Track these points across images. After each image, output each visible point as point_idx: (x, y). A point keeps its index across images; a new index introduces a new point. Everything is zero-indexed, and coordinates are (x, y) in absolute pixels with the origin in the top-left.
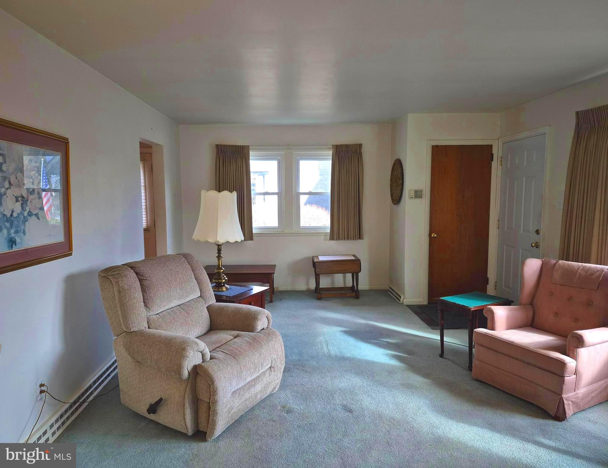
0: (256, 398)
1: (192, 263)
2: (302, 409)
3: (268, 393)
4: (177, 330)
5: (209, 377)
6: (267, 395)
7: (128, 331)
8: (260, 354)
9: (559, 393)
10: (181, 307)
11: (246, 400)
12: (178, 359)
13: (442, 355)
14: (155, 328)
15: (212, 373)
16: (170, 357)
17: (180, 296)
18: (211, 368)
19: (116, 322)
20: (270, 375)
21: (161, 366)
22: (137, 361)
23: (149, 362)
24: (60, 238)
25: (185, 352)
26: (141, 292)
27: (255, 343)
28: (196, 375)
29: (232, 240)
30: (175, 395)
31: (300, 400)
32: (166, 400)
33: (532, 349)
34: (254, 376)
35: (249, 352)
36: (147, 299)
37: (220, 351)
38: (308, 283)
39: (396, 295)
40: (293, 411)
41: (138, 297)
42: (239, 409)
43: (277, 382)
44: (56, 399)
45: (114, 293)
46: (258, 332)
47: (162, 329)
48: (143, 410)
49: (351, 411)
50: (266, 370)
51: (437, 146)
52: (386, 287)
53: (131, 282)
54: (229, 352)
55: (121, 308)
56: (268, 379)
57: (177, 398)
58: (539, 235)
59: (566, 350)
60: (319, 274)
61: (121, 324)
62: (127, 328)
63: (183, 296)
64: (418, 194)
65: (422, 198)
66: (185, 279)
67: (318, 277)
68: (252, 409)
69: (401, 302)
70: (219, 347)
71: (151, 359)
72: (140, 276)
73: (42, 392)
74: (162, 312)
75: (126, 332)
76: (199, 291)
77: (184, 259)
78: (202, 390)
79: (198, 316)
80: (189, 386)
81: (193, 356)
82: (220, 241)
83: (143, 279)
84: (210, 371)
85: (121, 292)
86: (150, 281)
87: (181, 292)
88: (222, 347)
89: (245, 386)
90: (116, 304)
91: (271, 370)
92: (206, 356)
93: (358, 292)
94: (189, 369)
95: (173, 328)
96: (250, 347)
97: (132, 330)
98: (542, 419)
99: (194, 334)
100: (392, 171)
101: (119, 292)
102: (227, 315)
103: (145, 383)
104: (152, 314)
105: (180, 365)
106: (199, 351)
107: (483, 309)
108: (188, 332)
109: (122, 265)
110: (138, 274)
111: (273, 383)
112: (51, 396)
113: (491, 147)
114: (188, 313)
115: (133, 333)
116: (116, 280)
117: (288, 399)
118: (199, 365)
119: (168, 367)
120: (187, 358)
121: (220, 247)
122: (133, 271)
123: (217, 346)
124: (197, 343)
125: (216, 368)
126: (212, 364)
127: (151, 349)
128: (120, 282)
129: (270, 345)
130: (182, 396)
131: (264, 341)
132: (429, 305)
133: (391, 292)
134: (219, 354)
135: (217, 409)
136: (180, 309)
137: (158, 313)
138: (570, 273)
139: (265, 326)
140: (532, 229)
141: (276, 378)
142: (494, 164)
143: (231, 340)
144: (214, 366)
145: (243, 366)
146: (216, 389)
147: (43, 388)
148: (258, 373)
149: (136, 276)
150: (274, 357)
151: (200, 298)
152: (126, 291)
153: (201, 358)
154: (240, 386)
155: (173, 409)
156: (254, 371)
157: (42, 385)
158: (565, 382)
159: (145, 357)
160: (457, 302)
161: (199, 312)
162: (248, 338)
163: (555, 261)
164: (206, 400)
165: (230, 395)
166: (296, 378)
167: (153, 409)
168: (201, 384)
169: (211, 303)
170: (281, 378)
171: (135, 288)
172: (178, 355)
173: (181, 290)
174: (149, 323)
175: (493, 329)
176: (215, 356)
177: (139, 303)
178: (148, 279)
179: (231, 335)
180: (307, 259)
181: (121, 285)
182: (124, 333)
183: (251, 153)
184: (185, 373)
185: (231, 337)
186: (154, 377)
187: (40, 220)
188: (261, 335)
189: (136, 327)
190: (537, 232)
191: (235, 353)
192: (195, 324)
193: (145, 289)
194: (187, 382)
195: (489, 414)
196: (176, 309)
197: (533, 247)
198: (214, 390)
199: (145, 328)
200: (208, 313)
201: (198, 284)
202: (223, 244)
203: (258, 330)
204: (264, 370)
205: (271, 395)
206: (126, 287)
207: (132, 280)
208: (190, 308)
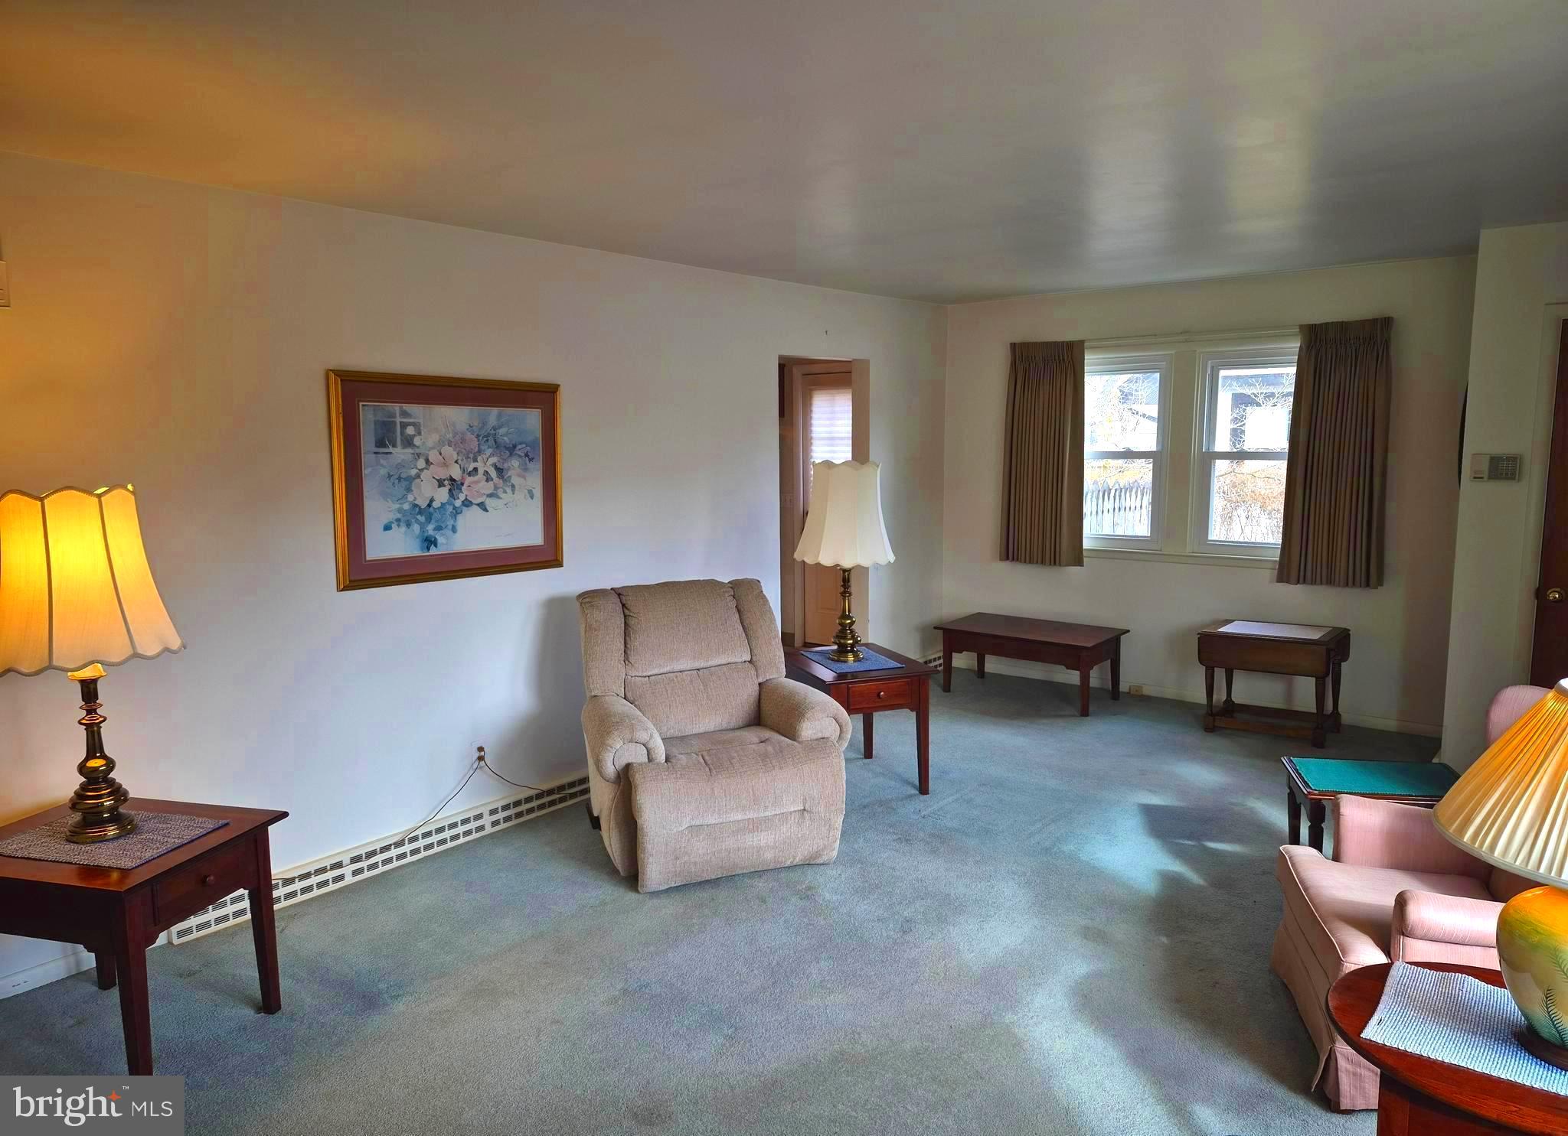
3: (799, 857)
6: (798, 861)
10: (698, 672)
15: (639, 780)
17: (695, 653)
18: (643, 773)
20: (799, 824)
24: (535, 538)
25: (608, 737)
26: (622, 635)
27: (775, 759)
34: (752, 814)
35: (748, 769)
37: (702, 755)
40: (814, 899)
41: (610, 643)
42: (708, 861)
43: (821, 842)
46: (798, 742)
50: (790, 813)
53: (602, 617)
54: (712, 760)
56: (794, 830)
63: (701, 654)
64: (1502, 469)
65: (1515, 479)
72: (628, 610)
73: (480, 758)
74: (657, 674)
76: (749, 650)
77: (728, 589)
79: (727, 693)
80: (619, 794)
81: (623, 747)
82: (847, 563)
83: (630, 614)
84: (637, 776)
85: (587, 631)
86: (639, 620)
88: (714, 751)
89: (727, 824)
91: (803, 816)
92: (653, 753)
95: (664, 704)
96: (758, 762)
97: (593, 694)
104: (636, 675)
110: (624, 606)
111: (809, 842)
114: (707, 686)
118: (632, 763)
120: (610, 748)
121: (848, 574)
122: (616, 601)
124: (631, 728)
125: (650, 774)
128: (589, 615)
129: (807, 769)
131: (795, 759)
134: (690, 758)
135: (644, 841)
137: (647, 674)
139: (831, 735)
141: (820, 833)
143: (748, 745)
144: (649, 771)
145: (721, 789)
147: (482, 754)
148: (764, 811)
149: (622, 609)
150: (810, 793)
151: (747, 664)
153: (645, 755)
156: (750, 805)
157: (478, 748)
162: (773, 747)
165: (678, 830)
169: (772, 678)
174: (626, 689)
177: (609, 652)
178: (636, 616)
179: (758, 738)
181: (588, 620)
183: (1089, 358)
184: (609, 772)
185: (756, 741)
187: (487, 511)
188: (798, 747)
189: (599, 692)
191: (720, 763)
192: (714, 706)
194: (615, 786)
196: (686, 675)
199: (617, 695)
200: (756, 694)
203: (804, 737)
204: (783, 810)
205: (815, 866)
207: (613, 615)
208: (715, 678)
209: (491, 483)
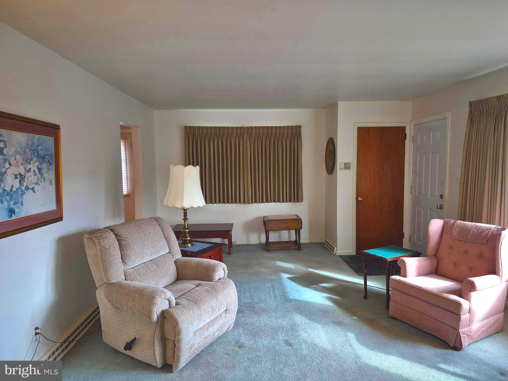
0: (214, 335)
1: (163, 225)
2: (251, 344)
3: (224, 331)
4: (149, 281)
5: (174, 320)
6: (223, 333)
7: (108, 283)
8: (217, 300)
9: (456, 328)
10: (153, 261)
11: (205, 338)
12: (149, 306)
13: (365, 297)
14: (130, 279)
15: (177, 316)
16: (142, 304)
17: (152, 253)
18: (176, 313)
19: (99, 275)
20: (225, 317)
21: (135, 311)
22: (115, 307)
23: (125, 308)
24: (53, 207)
25: (154, 300)
26: (119, 250)
27: (213, 291)
28: (164, 319)
29: (195, 206)
30: (146, 335)
31: (250, 336)
32: (139, 339)
33: (435, 292)
34: (212, 318)
35: (208, 298)
36: (124, 256)
37: (184, 298)
38: (259, 238)
39: (331, 247)
40: (244, 346)
41: (117, 255)
42: (200, 346)
43: (231, 322)
44: (48, 340)
45: (97, 251)
46: (215, 282)
47: (137, 280)
48: (120, 347)
49: (291, 345)
50: (222, 313)
51: (362, 128)
52: (323, 241)
53: (110, 242)
54: (192, 299)
55: (102, 264)
56: (224, 320)
57: (148, 337)
58: (443, 199)
59: (461, 293)
60: (269, 231)
61: (102, 277)
62: (107, 280)
63: (154, 253)
64: (347, 166)
65: (350, 169)
66: (156, 238)
67: (268, 234)
68: (211, 345)
69: (334, 253)
70: (183, 294)
71: (127, 306)
72: (119, 237)
73: (37, 334)
74: (137, 266)
75: (107, 283)
76: (168, 248)
77: (155, 222)
78: (168, 330)
79: (167, 268)
80: (158, 327)
81: (161, 303)
82: (185, 206)
83: (121, 240)
84: (175, 315)
85: (103, 251)
86: (127, 241)
87: (153, 249)
88: (186, 295)
89: (204, 326)
90: (98, 260)
91: (226, 313)
92: (172, 302)
93: (300, 245)
94: (158, 314)
95: (145, 280)
96: (209, 295)
97: (112, 282)
98: (443, 349)
99: (163, 283)
100: (327, 147)
101: (101, 251)
102: (191, 267)
103: (122, 326)
104: (128, 268)
105: (150, 311)
106: (166, 299)
107: (397, 260)
108: (158, 282)
109: (104, 228)
110: (117, 235)
111: (228, 323)
112: (45, 337)
113: (404, 128)
114: (158, 267)
115: (112, 284)
116: (98, 241)
117: (240, 336)
118: (166, 310)
119: (140, 313)
120: (156, 305)
121: (186, 211)
122: (112, 233)
123: (182, 293)
124: (164, 293)
125: (180, 312)
126: (177, 310)
127: (127, 298)
128: (102, 242)
129: (226, 292)
130: (152, 335)
131: (220, 289)
132: (357, 256)
133: (326, 245)
134: (183, 301)
135: (181, 346)
136: (152, 263)
137: (133, 267)
138: (465, 231)
139: (222, 276)
140: (437, 194)
141: (231, 318)
142: (407, 142)
143: (193, 288)
144: (178, 311)
145: (203, 310)
146: (180, 330)
147: (37, 331)
148: (216, 315)
149: (115, 237)
150: (228, 302)
151: (169, 254)
152: (106, 249)
153: (168, 305)
154: (201, 326)
155: (145, 347)
156: (212, 314)
157: (36, 328)
158: (461, 319)
159: (122, 304)
160: (377, 254)
161: (168, 266)
162: (207, 286)
163: (454, 221)
164: (172, 339)
165: (191, 334)
166: (248, 318)
167: (129, 346)
168: (168, 327)
169: (178, 258)
170: (235, 319)
171: (114, 247)
172: (149, 303)
173: (153, 248)
174: (126, 276)
175: (405, 276)
176: (180, 302)
177: (117, 259)
178: (125, 239)
179: (193, 284)
180: (258, 218)
181: (102, 245)
182: (105, 284)
184: (155, 317)
185: (194, 286)
186: (130, 320)
187: (35, 193)
188: (218, 283)
189: (115, 280)
190: (441, 196)
191: (196, 299)
192: (164, 275)
193: (123, 247)
194: (156, 324)
195: (401, 345)
196: (148, 264)
197: (438, 208)
198: (178, 330)
199: (123, 280)
200: (175, 266)
201: (167, 243)
202: (188, 208)
203: (216, 279)
204: (220, 313)
205: (227, 333)
206: (107, 246)
207: (112, 240)
208: (160, 263)
209: (36, 176)
